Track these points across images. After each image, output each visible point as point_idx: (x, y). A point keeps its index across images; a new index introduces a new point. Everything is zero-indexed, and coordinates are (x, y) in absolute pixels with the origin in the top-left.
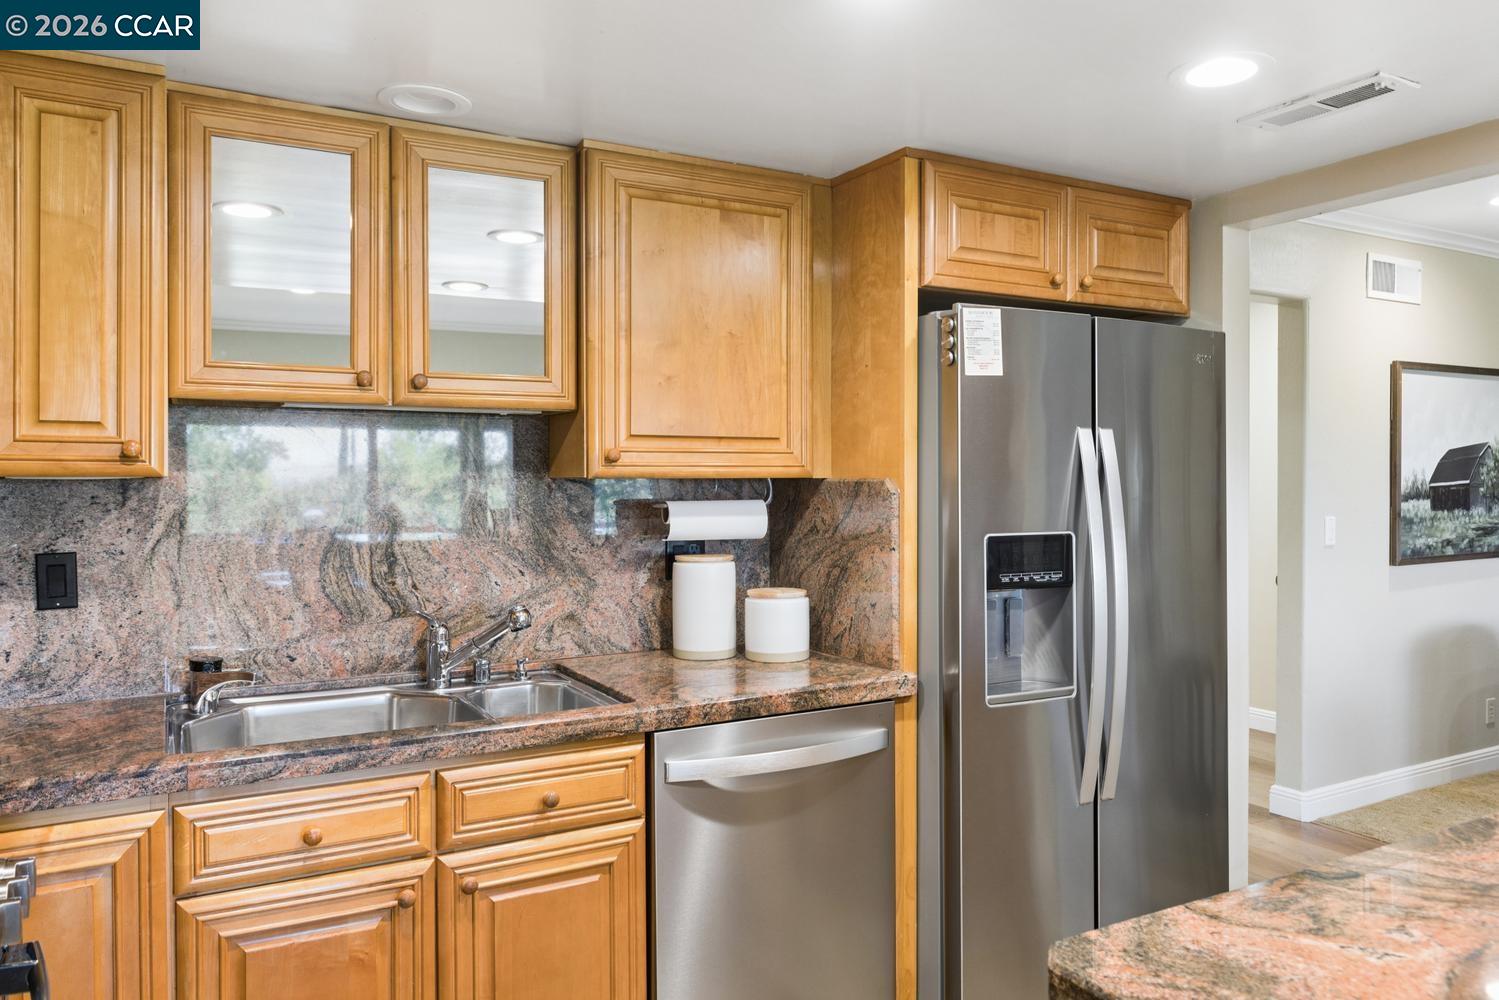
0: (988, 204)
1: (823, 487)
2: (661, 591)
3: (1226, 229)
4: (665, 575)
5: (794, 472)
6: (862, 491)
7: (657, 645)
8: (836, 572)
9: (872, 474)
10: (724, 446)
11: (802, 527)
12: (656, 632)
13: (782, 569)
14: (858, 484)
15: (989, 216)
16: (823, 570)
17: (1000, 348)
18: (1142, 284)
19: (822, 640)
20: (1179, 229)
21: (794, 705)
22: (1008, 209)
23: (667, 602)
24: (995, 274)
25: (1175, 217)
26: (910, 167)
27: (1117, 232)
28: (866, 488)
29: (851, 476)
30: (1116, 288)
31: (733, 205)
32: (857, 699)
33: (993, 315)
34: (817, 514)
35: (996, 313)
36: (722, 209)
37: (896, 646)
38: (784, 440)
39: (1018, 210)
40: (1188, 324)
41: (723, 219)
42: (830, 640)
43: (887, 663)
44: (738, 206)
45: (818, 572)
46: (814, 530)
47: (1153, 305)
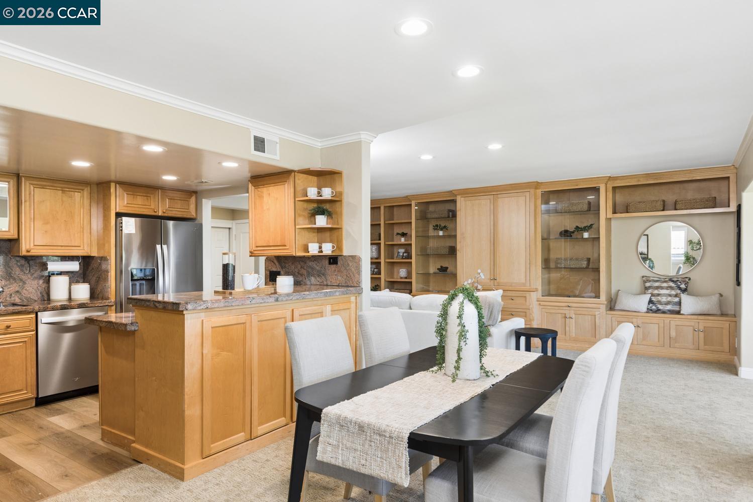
0: (135, 193)
1: (95, 258)
2: (47, 285)
3: (203, 200)
4: (47, 280)
5: (85, 254)
6: (104, 259)
7: (46, 299)
8: (98, 279)
9: (106, 255)
10: (63, 248)
11: (90, 268)
12: (46, 296)
13: (86, 279)
14: (102, 257)
15: (135, 196)
16: (95, 278)
17: (134, 227)
18: (181, 211)
19: (93, 295)
20: (193, 199)
21: (78, 306)
22: (141, 194)
23: (49, 287)
24: (137, 209)
25: (192, 196)
26: (113, 185)
27: (174, 199)
28: (103, 259)
29: (101, 255)
30: (174, 212)
31: (66, 189)
32: (97, 305)
33: (132, 220)
34: (94, 265)
35: (133, 219)
36: (62, 190)
37: (110, 295)
38: (82, 246)
39: (145, 195)
40: (196, 222)
41: (62, 193)
42: (96, 296)
43: (108, 298)
44: (67, 190)
45: (94, 279)
46: (93, 269)
47: (185, 216)
